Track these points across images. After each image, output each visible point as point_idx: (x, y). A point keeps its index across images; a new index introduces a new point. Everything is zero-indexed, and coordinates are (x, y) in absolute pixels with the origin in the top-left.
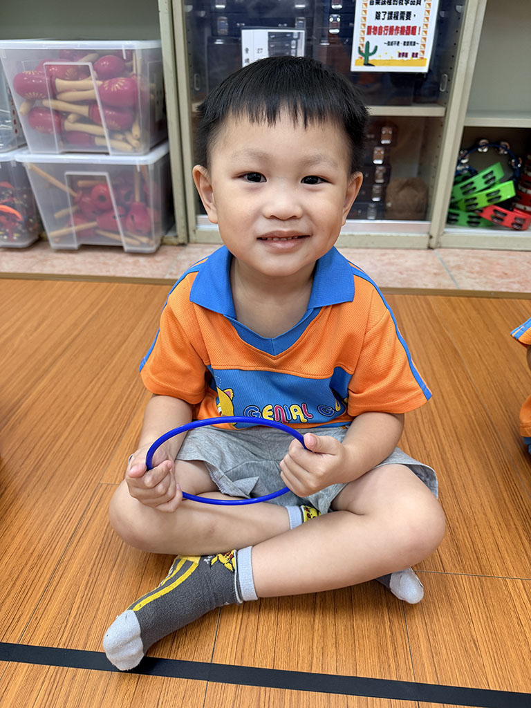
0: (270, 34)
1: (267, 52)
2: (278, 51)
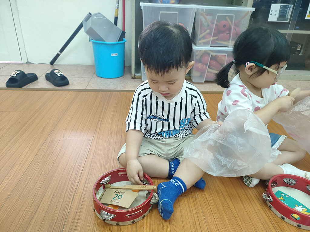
0: (281, 6)
1: (279, 12)
2: (282, 12)
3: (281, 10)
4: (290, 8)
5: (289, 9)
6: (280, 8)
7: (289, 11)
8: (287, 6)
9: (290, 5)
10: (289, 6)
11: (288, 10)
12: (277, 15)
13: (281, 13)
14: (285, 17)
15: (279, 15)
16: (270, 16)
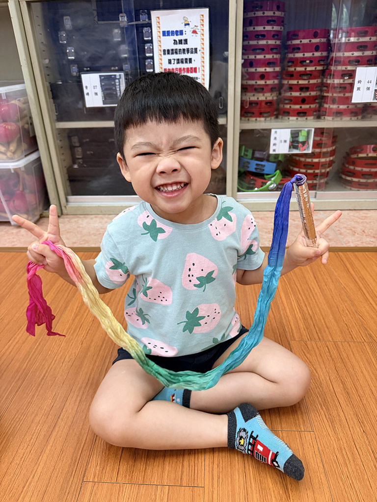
0: (100, 76)
1: (100, 88)
2: (108, 87)
3: (103, 84)
4: (119, 79)
5: (119, 81)
6: (101, 81)
7: (119, 85)
8: (113, 77)
9: (117, 74)
10: (115, 75)
11: (117, 84)
12: (98, 94)
13: (106, 89)
14: (117, 97)
15: (104, 94)
16: (86, 97)
